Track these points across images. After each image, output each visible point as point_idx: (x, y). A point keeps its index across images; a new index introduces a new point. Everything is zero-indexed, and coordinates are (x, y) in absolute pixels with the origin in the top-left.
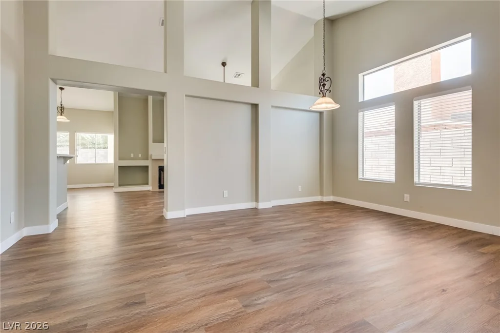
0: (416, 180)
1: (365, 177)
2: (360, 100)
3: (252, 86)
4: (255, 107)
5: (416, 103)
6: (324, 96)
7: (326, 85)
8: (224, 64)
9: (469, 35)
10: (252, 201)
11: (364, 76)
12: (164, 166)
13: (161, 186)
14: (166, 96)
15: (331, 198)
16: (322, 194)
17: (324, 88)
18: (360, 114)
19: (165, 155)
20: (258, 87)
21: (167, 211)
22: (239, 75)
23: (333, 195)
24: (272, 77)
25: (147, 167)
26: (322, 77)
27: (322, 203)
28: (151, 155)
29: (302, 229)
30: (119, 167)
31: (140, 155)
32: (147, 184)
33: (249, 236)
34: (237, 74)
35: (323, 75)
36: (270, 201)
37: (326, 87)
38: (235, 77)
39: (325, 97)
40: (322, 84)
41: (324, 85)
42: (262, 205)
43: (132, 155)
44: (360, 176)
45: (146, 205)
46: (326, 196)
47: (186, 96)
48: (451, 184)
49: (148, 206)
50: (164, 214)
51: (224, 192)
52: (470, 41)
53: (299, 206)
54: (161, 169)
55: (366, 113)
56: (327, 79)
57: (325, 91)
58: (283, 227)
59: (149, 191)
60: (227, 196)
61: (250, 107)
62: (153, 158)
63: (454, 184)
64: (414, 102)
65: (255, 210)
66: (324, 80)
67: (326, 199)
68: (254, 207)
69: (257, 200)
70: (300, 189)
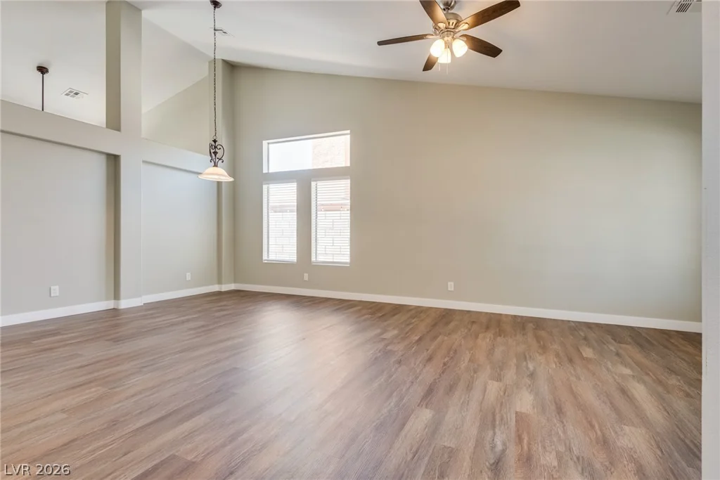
0: (313, 259)
1: (270, 258)
2: (265, 171)
3: (107, 127)
4: (113, 161)
5: (313, 184)
6: (216, 165)
7: (217, 153)
8: (42, 70)
9: (349, 132)
10: (107, 299)
11: (268, 143)
15: (232, 287)
16: (220, 282)
17: (215, 156)
18: (265, 187)
20: (119, 129)
22: (77, 94)
23: (235, 281)
24: (144, 110)
26: (213, 143)
27: (220, 293)
29: (188, 321)
33: (109, 338)
34: (71, 92)
35: (215, 141)
36: (140, 296)
37: (218, 156)
38: (67, 95)
39: (217, 166)
40: (213, 151)
41: (215, 153)
42: (124, 304)
44: (265, 257)
46: (225, 284)
48: (331, 260)
51: (52, 287)
52: (349, 136)
53: (187, 300)
55: (271, 186)
56: (219, 147)
57: (217, 160)
58: (160, 323)
60: (57, 294)
61: (103, 158)
63: (335, 261)
64: (312, 183)
65: (115, 312)
66: (215, 147)
67: (226, 287)
68: (112, 307)
69: (117, 296)
70: (189, 277)
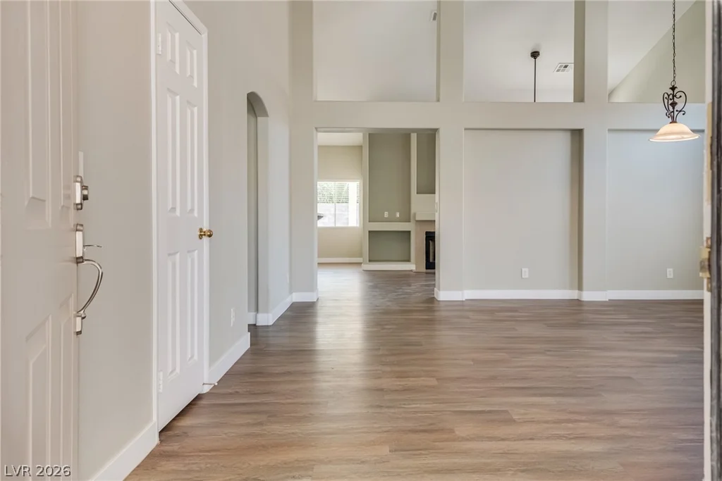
3: (574, 101)
4: (577, 135)
6: (674, 121)
7: (676, 104)
8: (535, 55)
10: (572, 288)
12: (434, 232)
13: (431, 265)
14: (438, 133)
17: (674, 108)
19: (437, 214)
20: (582, 101)
21: (439, 290)
22: (566, 67)
25: (409, 233)
26: (671, 92)
28: (415, 214)
30: (369, 232)
31: (398, 215)
32: (408, 260)
34: (561, 67)
35: (673, 88)
36: (605, 290)
37: (678, 107)
38: (558, 71)
39: (676, 122)
40: (670, 102)
41: (674, 104)
42: (587, 296)
43: (386, 214)
45: (410, 286)
47: (466, 129)
49: (412, 287)
50: (435, 296)
54: (430, 237)
56: (678, 95)
57: (676, 113)
59: (411, 271)
60: (527, 276)
61: (568, 135)
62: (417, 219)
65: (578, 302)
66: (674, 96)
68: (576, 298)
69: (580, 288)
70: (670, 273)
